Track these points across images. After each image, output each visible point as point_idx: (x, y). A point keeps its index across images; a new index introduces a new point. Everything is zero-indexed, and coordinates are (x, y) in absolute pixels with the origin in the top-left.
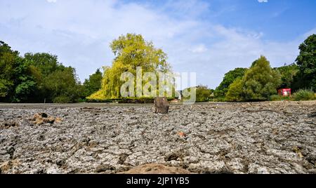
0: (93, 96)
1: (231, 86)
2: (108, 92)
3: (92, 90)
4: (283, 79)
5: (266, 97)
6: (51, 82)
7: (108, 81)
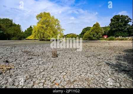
0: (29, 38)
1: (85, 34)
2: (35, 36)
3: (28, 35)
4: (105, 32)
5: (98, 39)
6: (10, 31)
7: (35, 31)
